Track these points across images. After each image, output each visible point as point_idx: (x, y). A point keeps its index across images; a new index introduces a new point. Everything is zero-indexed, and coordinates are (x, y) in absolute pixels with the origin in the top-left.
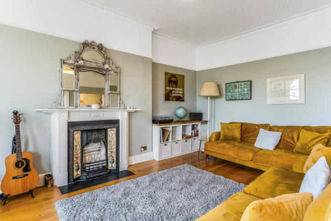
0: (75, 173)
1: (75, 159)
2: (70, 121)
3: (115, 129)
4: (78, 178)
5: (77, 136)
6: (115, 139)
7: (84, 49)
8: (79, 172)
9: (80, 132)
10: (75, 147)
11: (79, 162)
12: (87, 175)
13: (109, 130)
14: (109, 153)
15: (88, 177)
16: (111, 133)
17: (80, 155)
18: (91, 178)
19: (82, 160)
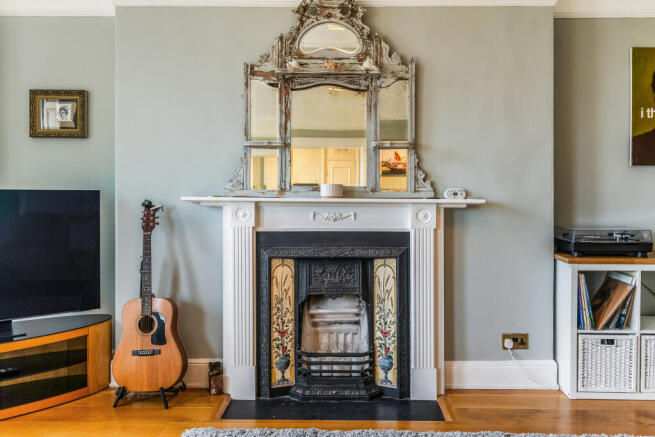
0: (277, 375)
1: (276, 335)
2: (260, 229)
3: (393, 263)
4: (286, 390)
5: (283, 273)
6: (393, 294)
7: (302, 23)
8: (290, 374)
9: (291, 262)
10: (274, 301)
11: (290, 346)
12: (308, 388)
13: (378, 262)
14: (378, 334)
15: (307, 393)
16: (385, 273)
17: (291, 327)
18: (315, 397)
19: (298, 341)
